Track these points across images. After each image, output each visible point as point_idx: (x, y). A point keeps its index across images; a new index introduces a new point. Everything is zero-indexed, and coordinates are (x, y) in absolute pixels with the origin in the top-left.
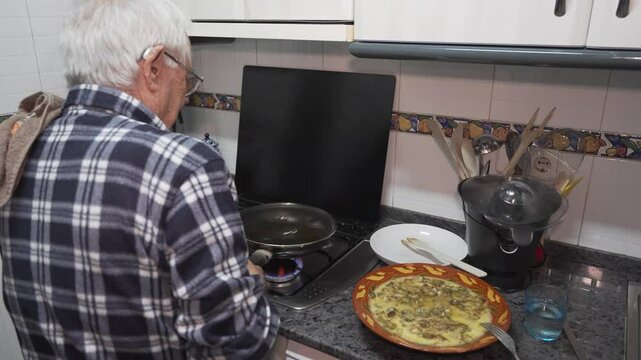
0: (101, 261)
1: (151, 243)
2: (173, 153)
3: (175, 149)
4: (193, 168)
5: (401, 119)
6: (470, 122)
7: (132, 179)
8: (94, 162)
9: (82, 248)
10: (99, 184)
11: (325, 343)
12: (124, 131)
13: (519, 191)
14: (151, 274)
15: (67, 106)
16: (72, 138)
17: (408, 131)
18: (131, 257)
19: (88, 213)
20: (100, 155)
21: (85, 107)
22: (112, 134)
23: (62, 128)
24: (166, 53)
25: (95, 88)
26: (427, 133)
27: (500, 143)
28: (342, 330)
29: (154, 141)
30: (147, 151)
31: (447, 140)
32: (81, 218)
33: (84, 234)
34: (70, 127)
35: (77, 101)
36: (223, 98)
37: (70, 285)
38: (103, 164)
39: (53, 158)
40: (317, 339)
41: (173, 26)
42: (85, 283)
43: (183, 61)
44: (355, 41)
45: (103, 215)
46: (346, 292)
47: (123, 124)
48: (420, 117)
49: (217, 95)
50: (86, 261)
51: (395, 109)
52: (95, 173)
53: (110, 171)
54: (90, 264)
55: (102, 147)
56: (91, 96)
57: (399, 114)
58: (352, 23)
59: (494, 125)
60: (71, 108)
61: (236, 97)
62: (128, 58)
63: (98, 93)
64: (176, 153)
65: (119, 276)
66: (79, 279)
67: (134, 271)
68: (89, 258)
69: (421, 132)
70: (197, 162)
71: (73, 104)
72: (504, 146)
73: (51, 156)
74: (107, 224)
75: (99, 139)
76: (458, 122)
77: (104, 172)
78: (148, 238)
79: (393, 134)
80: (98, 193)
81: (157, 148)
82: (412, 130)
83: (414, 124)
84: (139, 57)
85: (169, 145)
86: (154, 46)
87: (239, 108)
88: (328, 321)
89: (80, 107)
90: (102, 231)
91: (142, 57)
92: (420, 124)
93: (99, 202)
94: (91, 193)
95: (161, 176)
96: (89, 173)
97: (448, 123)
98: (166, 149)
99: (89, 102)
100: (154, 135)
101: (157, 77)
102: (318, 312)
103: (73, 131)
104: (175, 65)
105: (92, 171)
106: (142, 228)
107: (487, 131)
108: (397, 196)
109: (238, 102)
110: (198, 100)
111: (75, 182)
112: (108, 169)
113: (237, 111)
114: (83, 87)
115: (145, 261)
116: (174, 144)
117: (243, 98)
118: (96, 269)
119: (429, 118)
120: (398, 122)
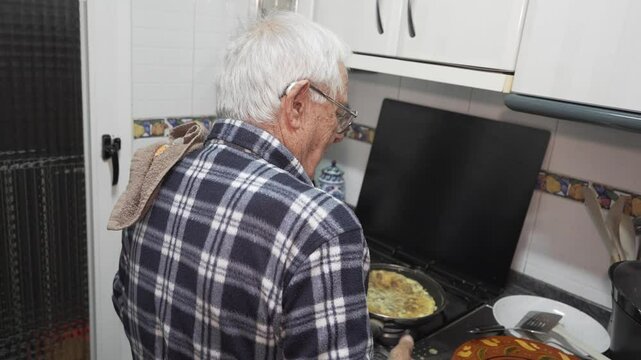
0: (221, 317)
1: (274, 311)
2: (311, 214)
3: (314, 211)
4: (328, 237)
5: (549, 180)
6: (633, 196)
7: (265, 238)
8: (229, 212)
9: (204, 299)
10: (230, 236)
12: (262, 180)
14: (268, 342)
15: (210, 139)
16: (209, 177)
17: (555, 194)
18: (250, 321)
19: (215, 265)
20: (235, 205)
21: (226, 143)
22: (250, 182)
23: (201, 163)
24: (312, 87)
25: (238, 124)
26: (578, 200)
29: (293, 198)
30: (284, 209)
31: (604, 213)
32: (207, 268)
33: (208, 286)
34: (209, 165)
35: (220, 135)
36: (357, 128)
37: (189, 331)
38: (238, 216)
39: (189, 195)
41: (322, 59)
42: (203, 335)
43: (333, 96)
44: (511, 93)
45: (229, 269)
47: (260, 171)
48: (572, 181)
50: (206, 313)
51: (544, 167)
52: (228, 224)
53: (243, 225)
54: (209, 317)
55: (237, 195)
56: (233, 132)
57: (548, 174)
58: (512, 73)
60: (213, 141)
61: (370, 129)
62: (270, 94)
63: (241, 130)
65: (236, 337)
66: (197, 329)
67: (250, 336)
68: (209, 311)
69: (571, 197)
70: (334, 230)
71: (216, 138)
73: (187, 192)
74: (232, 281)
75: (235, 184)
76: (618, 194)
77: (237, 224)
78: (272, 305)
79: (537, 194)
80: (228, 245)
81: (296, 208)
82: (561, 193)
83: (564, 186)
84: (281, 93)
85: (308, 205)
86: (298, 80)
87: (371, 140)
89: (221, 142)
90: (226, 286)
91: (285, 94)
92: (571, 188)
93: (227, 256)
94: (221, 244)
95: (296, 239)
96: (222, 222)
97: (606, 194)
98: (305, 208)
99: (230, 138)
100: (293, 191)
101: (301, 114)
103: (210, 169)
104: (323, 100)
105: (226, 220)
106: (268, 293)
108: (530, 263)
109: (372, 134)
111: (207, 228)
112: (242, 222)
113: (369, 142)
114: (227, 121)
115: (263, 328)
116: (314, 204)
117: (378, 131)
118: (215, 324)
119: (583, 183)
120: (545, 182)
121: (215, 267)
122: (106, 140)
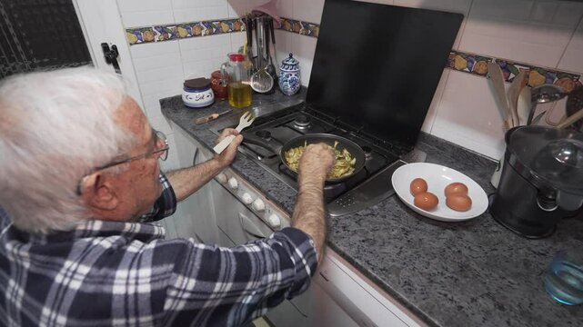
2: (137, 284)
3: (137, 278)
4: (165, 284)
5: (458, 58)
6: (532, 68)
11: (347, 253)
13: (575, 149)
17: (462, 70)
26: (481, 75)
27: (562, 95)
28: (365, 244)
31: (507, 86)
36: (306, 25)
40: (342, 248)
46: (375, 207)
48: (478, 58)
49: (303, 23)
51: (455, 47)
57: (457, 53)
59: (560, 74)
64: (140, 281)
69: (475, 73)
70: (165, 273)
72: (566, 98)
76: (518, 67)
79: (446, 71)
82: (467, 69)
83: (470, 64)
85: (128, 278)
87: (317, 34)
88: (355, 232)
92: (477, 64)
97: (507, 67)
98: (127, 284)
102: (347, 222)
107: (549, 80)
109: (318, 29)
110: (288, 26)
113: (316, 37)
116: (133, 273)
117: (322, 26)
119: (487, 59)
120: (454, 61)
122: (105, 47)
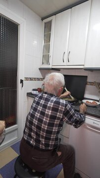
10: (51, 107)
16: (47, 97)
20: (52, 102)
33: (47, 115)
45: (51, 112)
50: (46, 119)
75: (51, 99)
90: (51, 115)
121: (49, 112)
122: (21, 80)
